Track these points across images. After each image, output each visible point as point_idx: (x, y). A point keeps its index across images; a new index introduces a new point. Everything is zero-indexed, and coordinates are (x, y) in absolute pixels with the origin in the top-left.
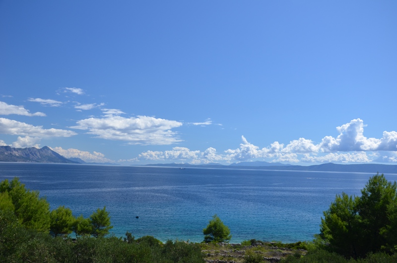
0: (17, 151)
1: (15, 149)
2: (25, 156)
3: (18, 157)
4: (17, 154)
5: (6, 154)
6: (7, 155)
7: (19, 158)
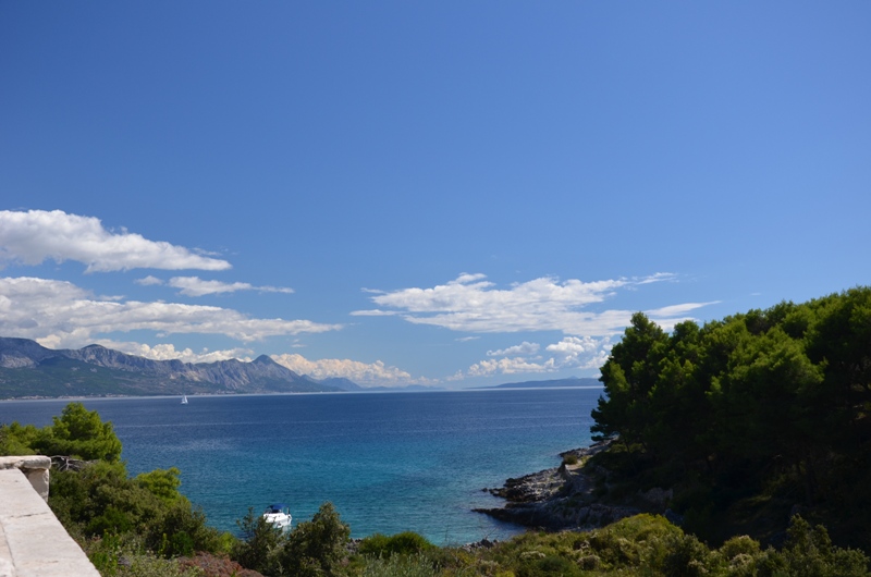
0: (196, 370)
1: (190, 365)
2: (214, 382)
3: (197, 384)
4: (194, 375)
5: (172, 377)
6: (173, 381)
7: (201, 385)
